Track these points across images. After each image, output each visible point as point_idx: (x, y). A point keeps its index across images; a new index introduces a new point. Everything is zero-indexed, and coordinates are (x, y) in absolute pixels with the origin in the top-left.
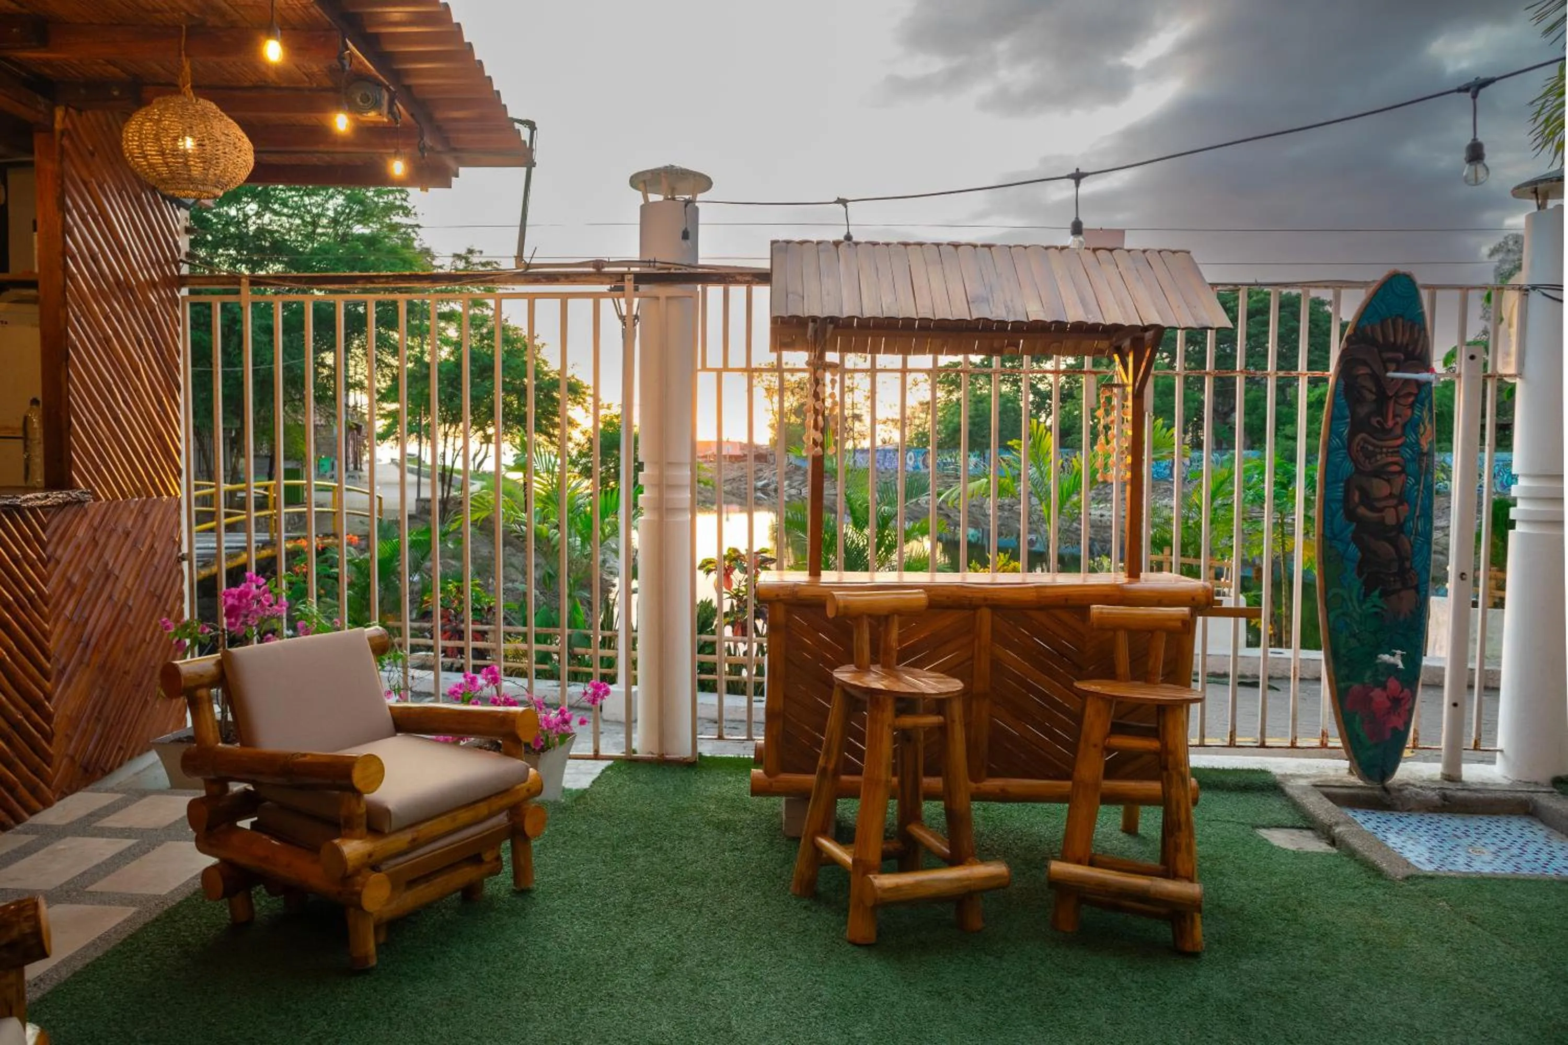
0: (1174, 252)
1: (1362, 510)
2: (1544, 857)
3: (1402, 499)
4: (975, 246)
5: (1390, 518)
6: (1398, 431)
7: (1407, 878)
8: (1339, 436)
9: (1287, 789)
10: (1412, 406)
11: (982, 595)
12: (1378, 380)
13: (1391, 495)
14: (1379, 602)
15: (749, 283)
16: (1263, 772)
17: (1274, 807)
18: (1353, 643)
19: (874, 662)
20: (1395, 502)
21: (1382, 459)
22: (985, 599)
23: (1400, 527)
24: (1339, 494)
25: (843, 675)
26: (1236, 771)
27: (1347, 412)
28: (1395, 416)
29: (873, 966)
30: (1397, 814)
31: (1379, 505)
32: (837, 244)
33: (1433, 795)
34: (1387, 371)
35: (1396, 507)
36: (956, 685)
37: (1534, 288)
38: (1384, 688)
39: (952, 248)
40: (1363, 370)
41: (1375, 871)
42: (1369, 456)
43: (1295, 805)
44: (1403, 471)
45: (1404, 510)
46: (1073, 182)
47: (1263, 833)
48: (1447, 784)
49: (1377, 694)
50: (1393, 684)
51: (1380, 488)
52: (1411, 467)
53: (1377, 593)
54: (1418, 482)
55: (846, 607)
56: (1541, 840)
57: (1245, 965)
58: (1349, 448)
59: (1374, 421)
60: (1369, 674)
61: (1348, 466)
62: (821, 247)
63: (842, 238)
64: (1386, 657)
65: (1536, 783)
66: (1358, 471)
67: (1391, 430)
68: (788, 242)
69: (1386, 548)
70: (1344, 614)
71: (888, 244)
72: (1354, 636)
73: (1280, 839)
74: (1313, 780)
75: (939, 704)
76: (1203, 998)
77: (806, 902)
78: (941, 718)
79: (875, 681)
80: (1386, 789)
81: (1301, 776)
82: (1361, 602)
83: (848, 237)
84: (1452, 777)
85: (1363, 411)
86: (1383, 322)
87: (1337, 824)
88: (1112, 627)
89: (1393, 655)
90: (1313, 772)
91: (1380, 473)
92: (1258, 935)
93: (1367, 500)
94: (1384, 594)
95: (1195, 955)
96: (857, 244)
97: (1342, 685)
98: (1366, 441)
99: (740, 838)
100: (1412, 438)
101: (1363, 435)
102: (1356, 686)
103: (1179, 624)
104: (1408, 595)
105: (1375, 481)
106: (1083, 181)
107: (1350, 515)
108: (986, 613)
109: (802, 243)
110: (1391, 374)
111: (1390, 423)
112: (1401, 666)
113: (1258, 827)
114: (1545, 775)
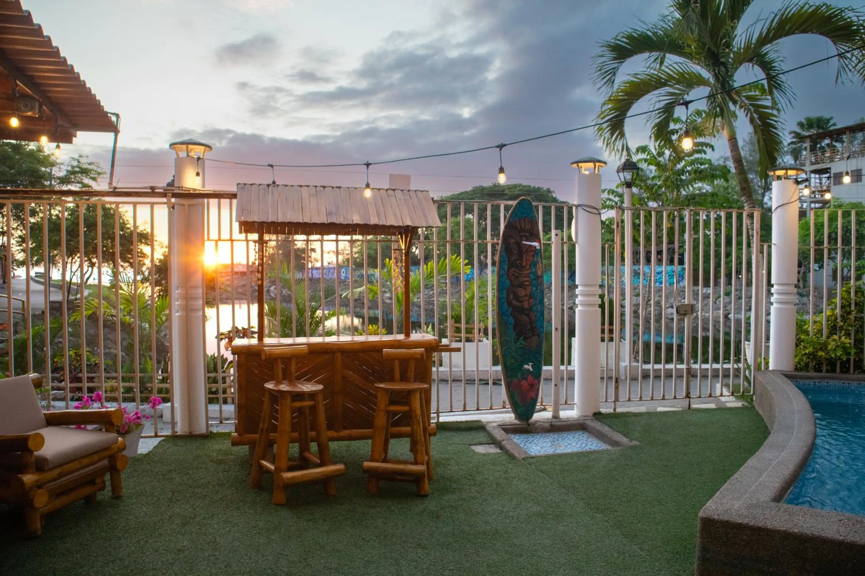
0: (422, 191)
1: (514, 302)
2: (584, 445)
3: (531, 296)
4: (333, 187)
5: (526, 305)
6: (528, 267)
7: (523, 459)
8: (504, 270)
9: (488, 428)
10: (533, 256)
11: (337, 347)
12: (519, 245)
13: (526, 295)
14: (523, 342)
15: (231, 198)
16: (478, 421)
17: (481, 436)
18: (513, 361)
19: (284, 379)
20: (528, 298)
21: (522, 279)
22: (338, 349)
23: (530, 309)
24: (505, 295)
25: (270, 386)
26: (467, 422)
27: (507, 259)
28: (526, 260)
29: (284, 513)
30: (532, 435)
31: (520, 299)
32: (268, 185)
33: (547, 425)
34: (522, 241)
35: (528, 300)
36: (320, 387)
37: (579, 205)
38: (527, 380)
39: (322, 189)
40: (513, 240)
41: (512, 457)
42: (517, 278)
43: (489, 434)
44: (531, 284)
45: (532, 300)
46: (365, 166)
47: (474, 448)
48: (554, 420)
49: (524, 383)
50: (530, 378)
51: (521, 292)
52: (534, 283)
53: (522, 338)
54: (537, 289)
55: (270, 355)
56: (585, 439)
57: (446, 497)
58: (508, 275)
59: (518, 262)
60: (520, 374)
61: (508, 282)
62: (261, 187)
63: (271, 183)
64: (526, 366)
65: (588, 416)
66: (512, 285)
67: (525, 266)
68: (245, 184)
69: (525, 318)
70: (509, 348)
71: (292, 186)
72: (513, 358)
73: (480, 449)
74: (499, 423)
75: (312, 395)
76: (425, 510)
77: (256, 490)
78: (313, 402)
79: (284, 387)
80: (529, 425)
81: (495, 422)
82: (515, 343)
83: (274, 182)
84: (556, 417)
85: (514, 258)
86: (520, 219)
87: (503, 440)
88: (392, 359)
89: (528, 365)
90: (500, 419)
91: (521, 285)
92: (455, 486)
93: (516, 297)
94: (525, 339)
95: (426, 496)
96: (278, 185)
97: (509, 380)
98: (514, 271)
99: (227, 467)
100: (534, 270)
101: (513, 269)
102: (515, 380)
103: (420, 356)
104: (535, 338)
105: (519, 289)
106: (370, 166)
107: (509, 304)
108: (339, 355)
109: (252, 185)
110: (524, 242)
111: (524, 264)
112: (531, 370)
113: (470, 445)
114: (590, 413)
